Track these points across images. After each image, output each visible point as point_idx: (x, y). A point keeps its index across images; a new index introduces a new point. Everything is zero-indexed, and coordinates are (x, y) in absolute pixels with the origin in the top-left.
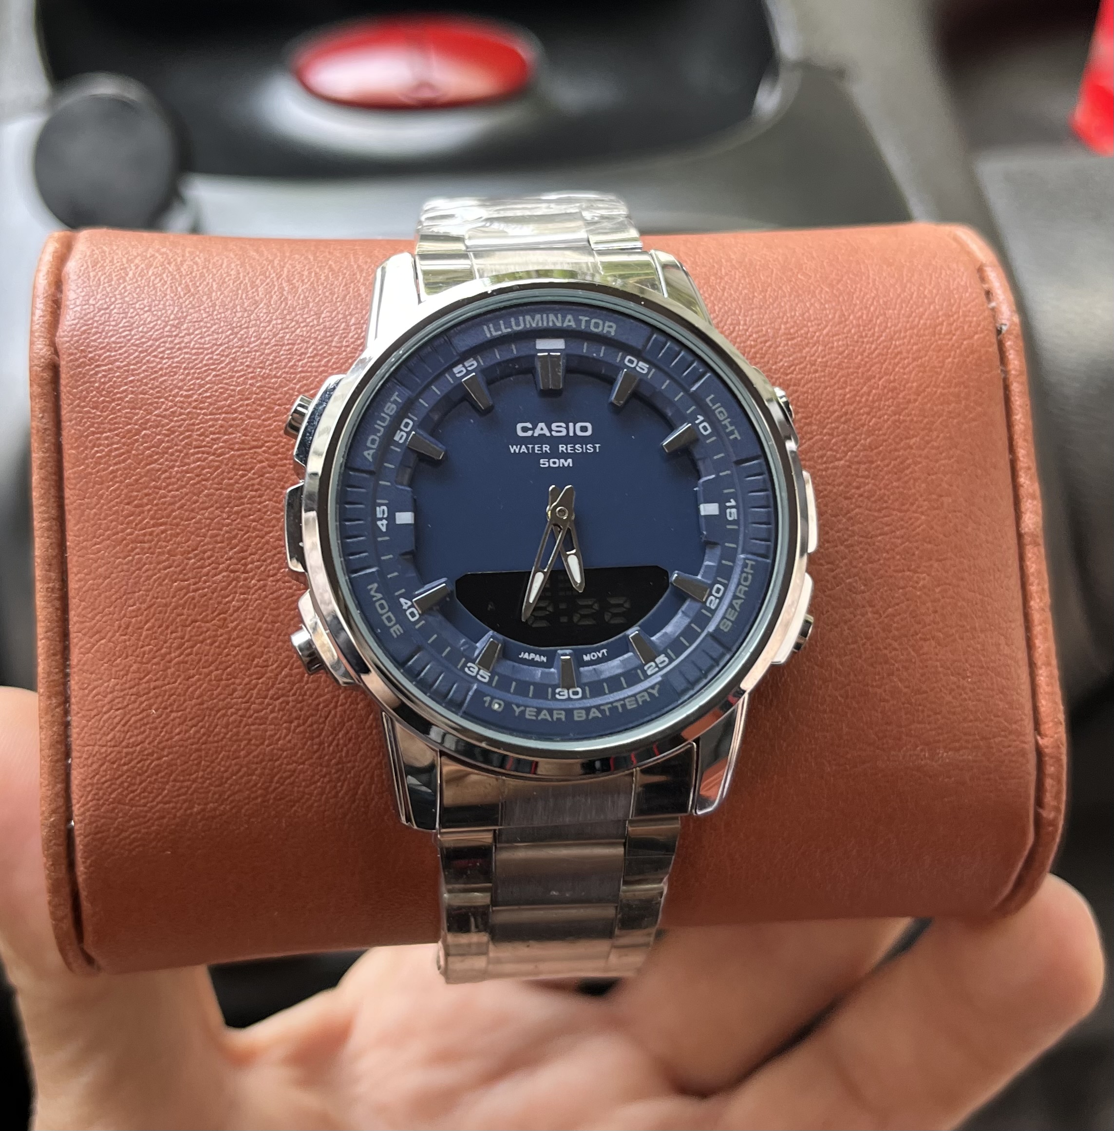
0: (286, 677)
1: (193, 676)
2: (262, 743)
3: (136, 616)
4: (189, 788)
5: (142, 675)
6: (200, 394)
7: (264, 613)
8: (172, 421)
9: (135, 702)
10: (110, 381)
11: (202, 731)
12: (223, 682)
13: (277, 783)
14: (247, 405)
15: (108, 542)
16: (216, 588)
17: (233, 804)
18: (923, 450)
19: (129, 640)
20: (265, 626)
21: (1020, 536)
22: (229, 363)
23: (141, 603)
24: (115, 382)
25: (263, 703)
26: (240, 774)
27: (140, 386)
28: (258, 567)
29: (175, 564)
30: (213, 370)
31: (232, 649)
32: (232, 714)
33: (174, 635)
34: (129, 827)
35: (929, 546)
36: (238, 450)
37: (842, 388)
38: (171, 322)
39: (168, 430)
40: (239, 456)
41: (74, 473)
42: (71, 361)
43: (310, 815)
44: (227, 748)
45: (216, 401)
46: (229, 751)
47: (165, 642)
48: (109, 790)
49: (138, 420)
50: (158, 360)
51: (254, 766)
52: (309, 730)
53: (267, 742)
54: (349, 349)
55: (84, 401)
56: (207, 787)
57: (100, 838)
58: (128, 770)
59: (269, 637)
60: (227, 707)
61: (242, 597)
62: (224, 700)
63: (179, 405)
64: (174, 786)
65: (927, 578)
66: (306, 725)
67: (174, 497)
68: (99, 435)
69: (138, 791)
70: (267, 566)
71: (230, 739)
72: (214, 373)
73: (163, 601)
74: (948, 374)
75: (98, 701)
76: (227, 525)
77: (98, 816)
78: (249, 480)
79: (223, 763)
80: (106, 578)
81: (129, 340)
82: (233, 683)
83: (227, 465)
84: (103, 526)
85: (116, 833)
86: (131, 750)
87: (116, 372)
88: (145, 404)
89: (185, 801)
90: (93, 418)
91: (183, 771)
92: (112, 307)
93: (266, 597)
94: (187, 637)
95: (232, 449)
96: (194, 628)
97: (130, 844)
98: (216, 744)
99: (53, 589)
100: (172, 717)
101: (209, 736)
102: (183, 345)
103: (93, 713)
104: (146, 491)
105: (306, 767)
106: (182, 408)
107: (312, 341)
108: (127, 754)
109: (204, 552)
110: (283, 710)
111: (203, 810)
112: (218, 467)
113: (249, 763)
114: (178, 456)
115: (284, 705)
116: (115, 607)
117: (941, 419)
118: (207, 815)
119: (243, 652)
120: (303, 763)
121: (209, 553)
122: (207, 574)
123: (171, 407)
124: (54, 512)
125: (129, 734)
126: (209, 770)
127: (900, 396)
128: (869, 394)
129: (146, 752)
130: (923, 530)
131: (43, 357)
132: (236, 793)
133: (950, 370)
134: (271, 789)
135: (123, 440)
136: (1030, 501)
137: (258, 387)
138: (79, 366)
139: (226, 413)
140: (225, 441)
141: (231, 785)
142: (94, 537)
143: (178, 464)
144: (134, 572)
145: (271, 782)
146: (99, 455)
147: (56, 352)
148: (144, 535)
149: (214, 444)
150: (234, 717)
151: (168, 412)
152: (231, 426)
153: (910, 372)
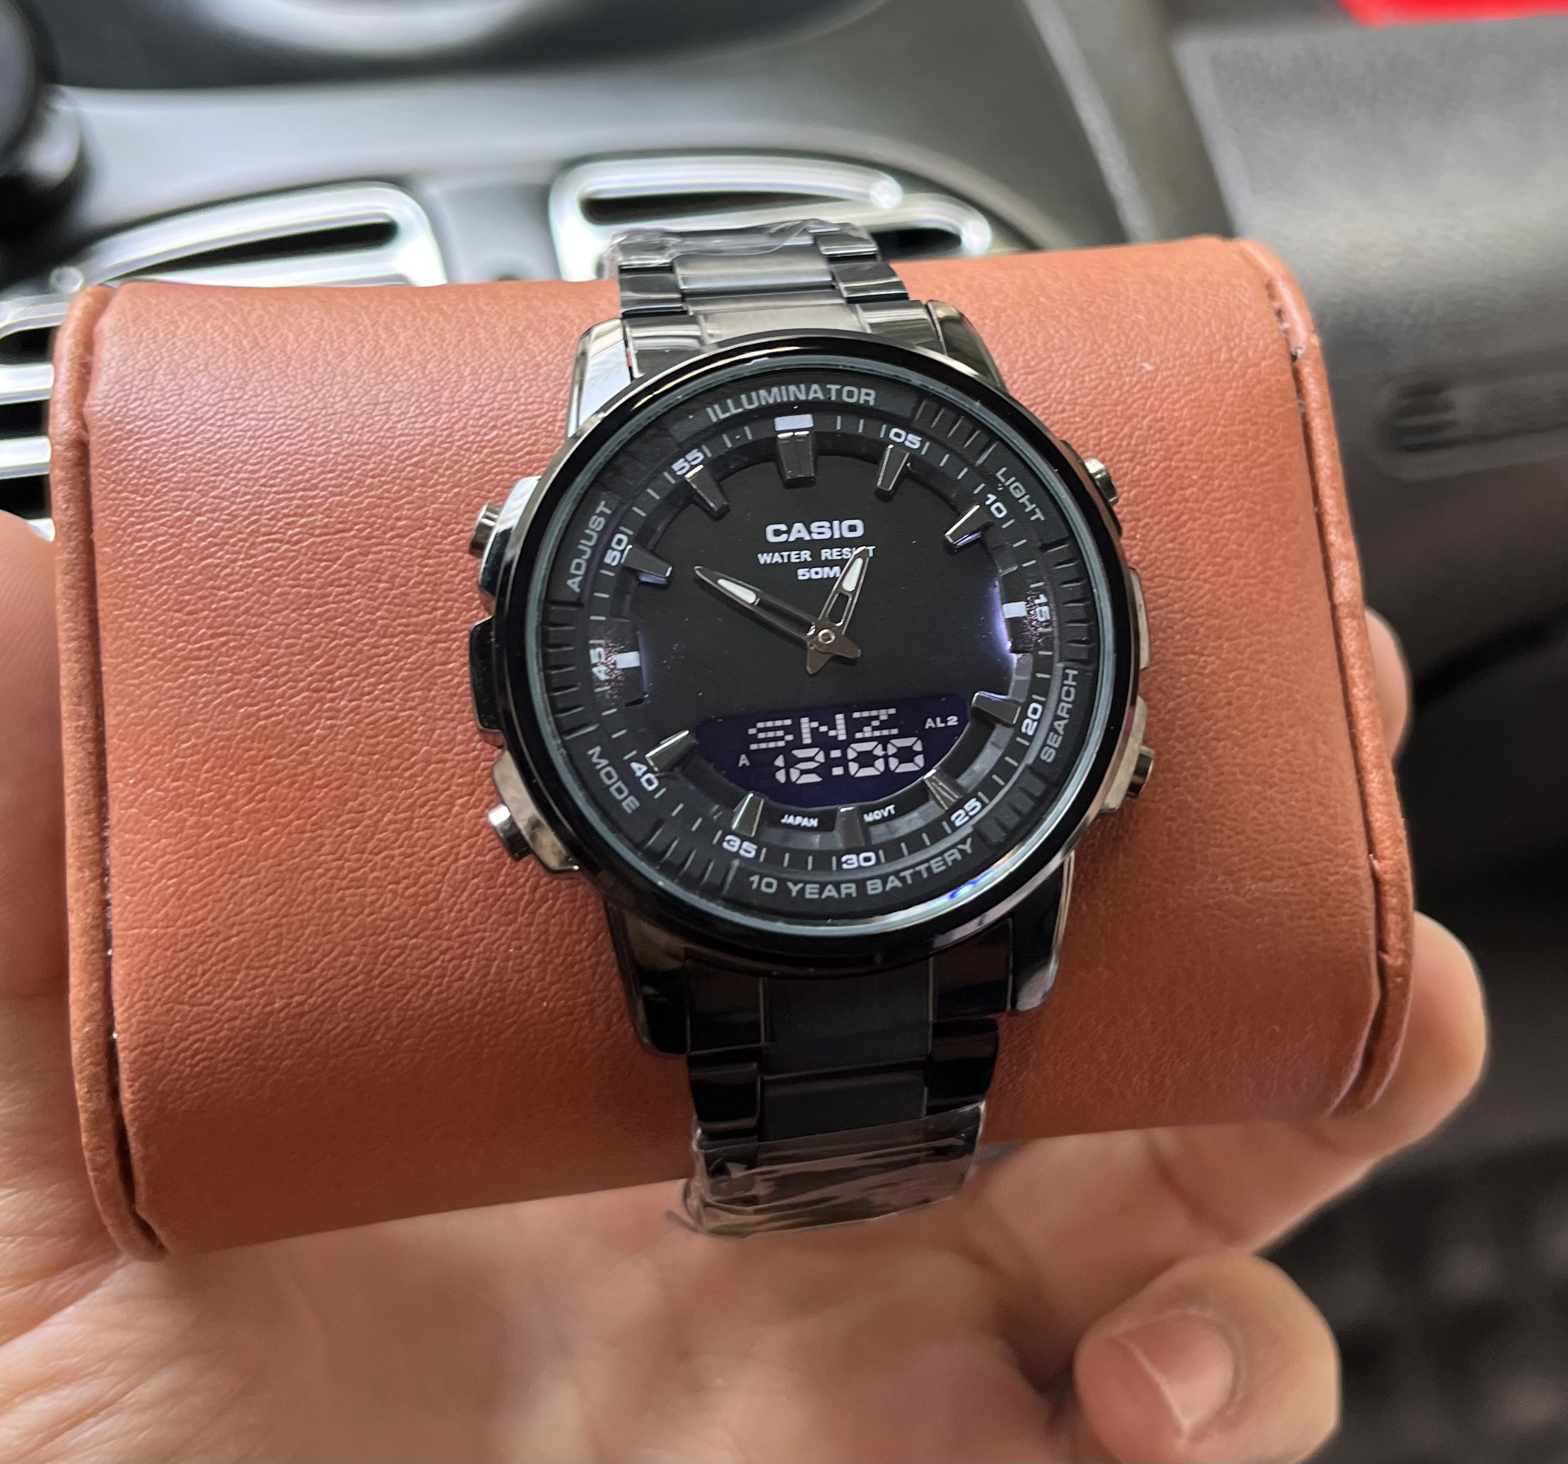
0: (389, 823)
1: (267, 829)
2: (361, 912)
3: (192, 755)
4: (267, 976)
5: (201, 831)
6: (270, 468)
7: (359, 743)
8: (233, 503)
9: (192, 867)
10: (153, 457)
11: (282, 900)
12: (307, 835)
13: (383, 964)
14: (331, 479)
15: (154, 662)
16: (294, 714)
17: (327, 995)
18: (1203, 502)
19: (183, 786)
20: (360, 759)
21: (1334, 608)
22: (308, 429)
23: (198, 738)
24: (161, 458)
25: (358, 860)
26: (334, 954)
27: (193, 461)
28: (349, 684)
29: (241, 684)
30: (287, 438)
31: (317, 791)
32: (321, 876)
33: (241, 777)
34: (189, 1035)
35: (1217, 622)
36: (319, 535)
37: (1096, 430)
38: (233, 383)
39: (228, 515)
40: (322, 543)
41: (110, 576)
42: (104, 434)
43: (428, 1006)
44: (315, 921)
45: (291, 476)
46: (318, 925)
47: (230, 787)
48: (162, 986)
49: (190, 504)
50: (215, 429)
51: (351, 943)
52: (422, 891)
53: (367, 911)
54: (463, 405)
55: (120, 485)
56: (291, 975)
57: (152, 1052)
58: (186, 958)
59: (365, 774)
60: (313, 867)
61: (329, 722)
62: (309, 857)
63: (244, 482)
64: (247, 975)
65: (1218, 662)
66: (419, 885)
67: (236, 598)
68: (139, 527)
69: (201, 985)
70: (360, 681)
71: (319, 909)
72: (287, 442)
73: (227, 733)
74: (1230, 409)
75: (144, 869)
76: (308, 631)
77: (148, 1021)
78: (334, 573)
79: (310, 941)
80: (151, 708)
81: (179, 406)
82: (320, 836)
83: (305, 554)
84: (146, 643)
85: (172, 1043)
86: (189, 930)
87: (161, 446)
88: (199, 484)
89: (263, 994)
90: (132, 505)
91: (259, 954)
92: (157, 367)
93: (360, 722)
94: (258, 778)
95: (312, 535)
96: (266, 766)
97: (193, 1057)
98: (300, 917)
99: (84, 728)
100: (240, 885)
101: (291, 907)
102: (248, 409)
103: (138, 885)
104: (200, 594)
105: (420, 941)
106: (246, 486)
107: (414, 399)
108: (185, 936)
109: (278, 667)
110: (387, 867)
111: (288, 1005)
112: (293, 559)
113: (345, 939)
114: (242, 547)
115: (387, 860)
116: (165, 745)
117: (1222, 466)
118: (293, 1012)
119: (333, 793)
120: (416, 936)
121: (283, 669)
122: (282, 696)
123: (233, 486)
124: (83, 629)
125: (187, 909)
126: (291, 952)
127: (1171, 437)
128: (1131, 436)
129: (209, 933)
130: (1207, 602)
131: (66, 433)
132: (331, 979)
133: (1232, 404)
134: (375, 973)
135: (171, 531)
136: (1343, 563)
137: (345, 456)
138: (113, 442)
139: (304, 489)
140: (302, 526)
141: (323, 970)
142: (136, 657)
143: (242, 556)
144: (187, 698)
145: (375, 964)
146: (141, 551)
147: (85, 426)
148: (200, 649)
149: (288, 529)
150: (323, 879)
151: (229, 493)
152: (310, 506)
153: (1182, 409)
